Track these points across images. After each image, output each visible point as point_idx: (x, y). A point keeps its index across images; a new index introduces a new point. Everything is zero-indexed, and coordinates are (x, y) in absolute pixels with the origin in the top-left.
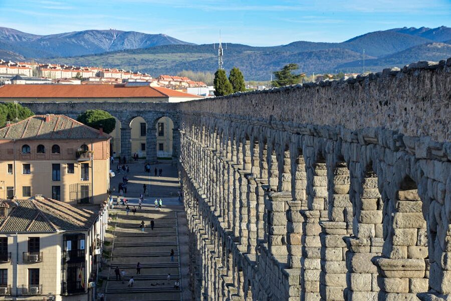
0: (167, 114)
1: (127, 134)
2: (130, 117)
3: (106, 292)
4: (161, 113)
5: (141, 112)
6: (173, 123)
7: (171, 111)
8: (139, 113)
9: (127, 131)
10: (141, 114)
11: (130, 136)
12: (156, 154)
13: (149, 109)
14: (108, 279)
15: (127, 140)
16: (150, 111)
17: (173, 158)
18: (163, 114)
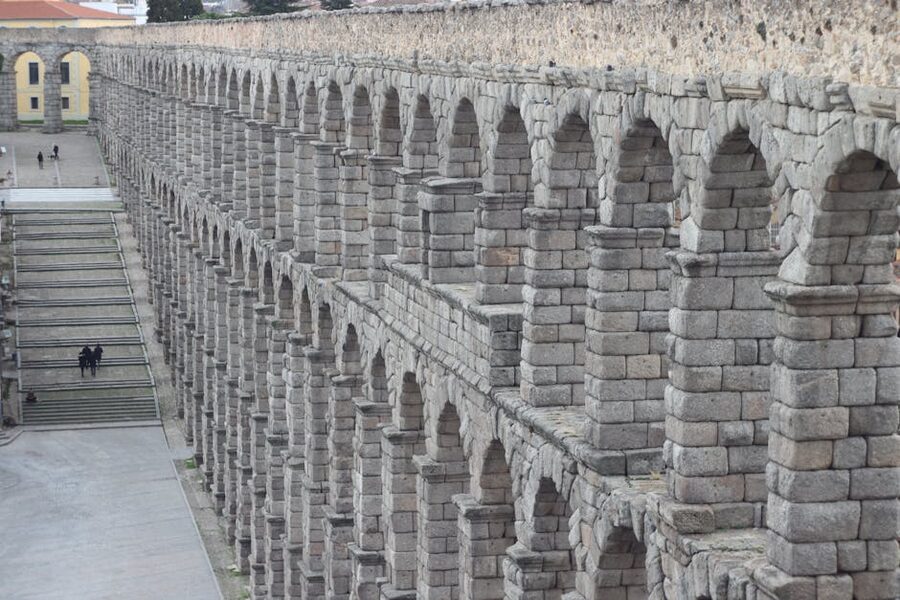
0: (79, 48)
1: (11, 82)
2: (14, 53)
3: (18, 345)
4: (68, 45)
5: (35, 45)
6: (89, 64)
7: (86, 42)
8: (30, 46)
9: (10, 76)
10: (34, 49)
11: (14, 84)
12: (60, 115)
13: (48, 39)
14: (17, 324)
15: (10, 92)
16: (48, 43)
17: (90, 121)
18: (72, 47)
